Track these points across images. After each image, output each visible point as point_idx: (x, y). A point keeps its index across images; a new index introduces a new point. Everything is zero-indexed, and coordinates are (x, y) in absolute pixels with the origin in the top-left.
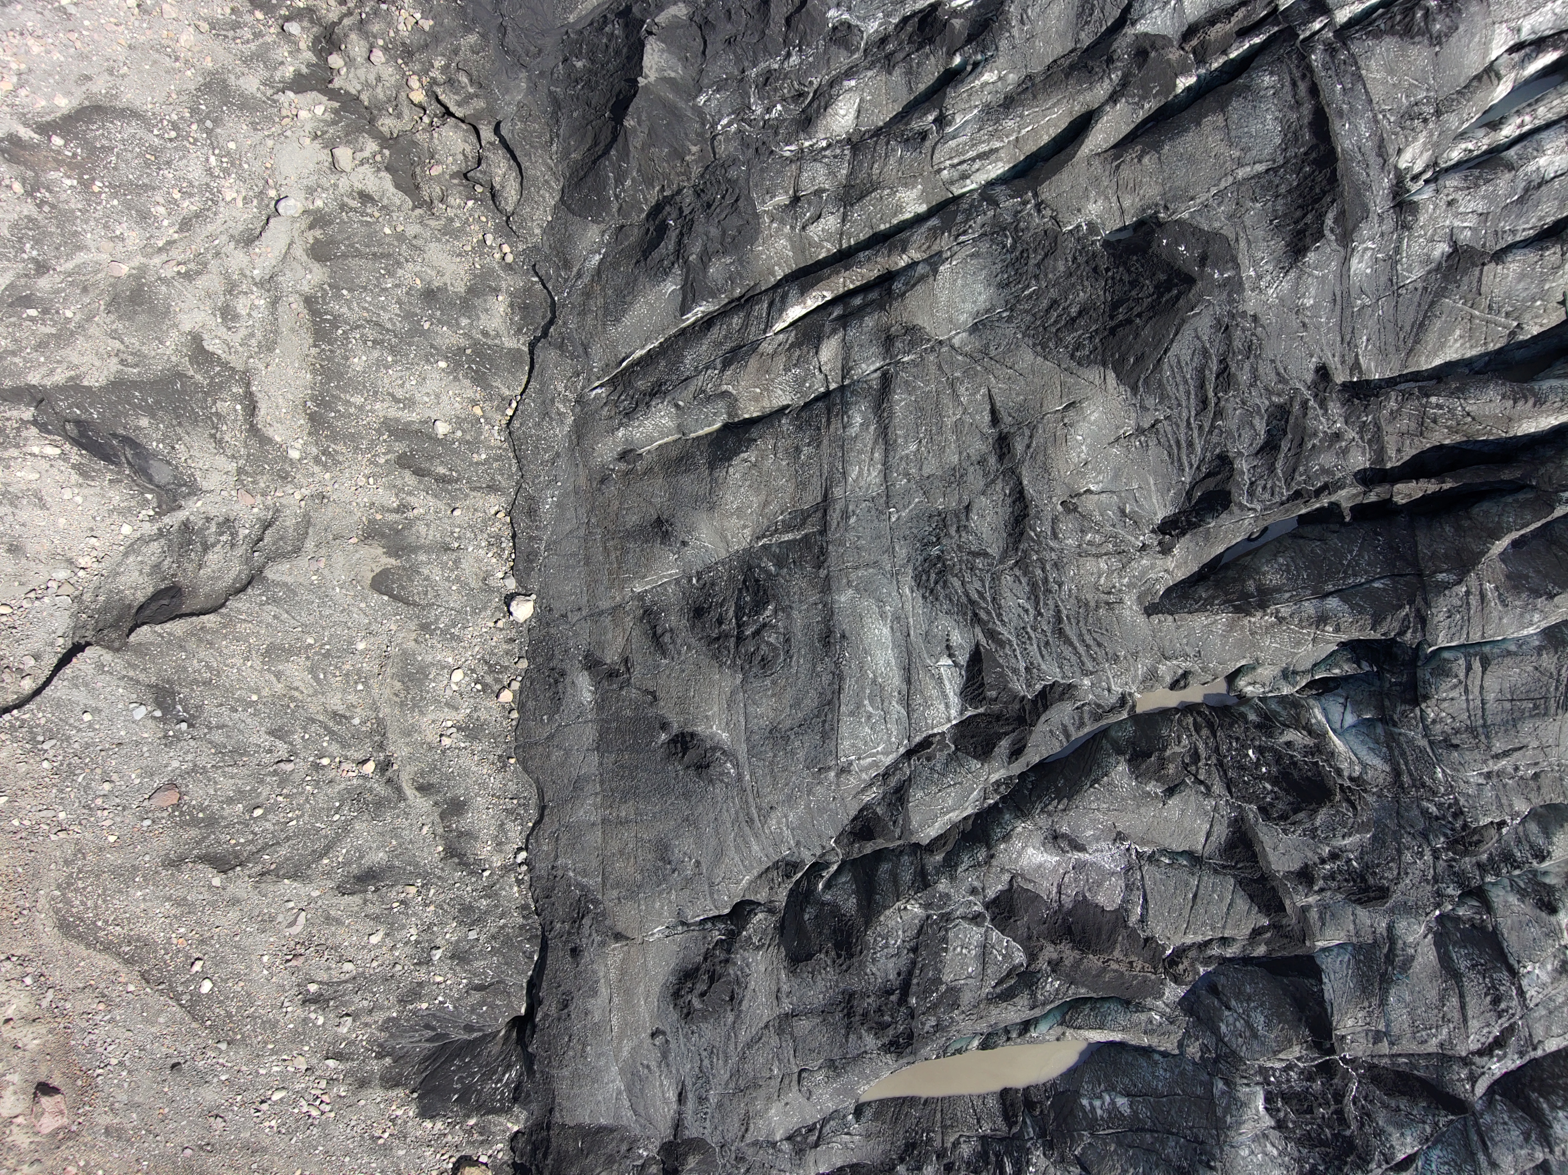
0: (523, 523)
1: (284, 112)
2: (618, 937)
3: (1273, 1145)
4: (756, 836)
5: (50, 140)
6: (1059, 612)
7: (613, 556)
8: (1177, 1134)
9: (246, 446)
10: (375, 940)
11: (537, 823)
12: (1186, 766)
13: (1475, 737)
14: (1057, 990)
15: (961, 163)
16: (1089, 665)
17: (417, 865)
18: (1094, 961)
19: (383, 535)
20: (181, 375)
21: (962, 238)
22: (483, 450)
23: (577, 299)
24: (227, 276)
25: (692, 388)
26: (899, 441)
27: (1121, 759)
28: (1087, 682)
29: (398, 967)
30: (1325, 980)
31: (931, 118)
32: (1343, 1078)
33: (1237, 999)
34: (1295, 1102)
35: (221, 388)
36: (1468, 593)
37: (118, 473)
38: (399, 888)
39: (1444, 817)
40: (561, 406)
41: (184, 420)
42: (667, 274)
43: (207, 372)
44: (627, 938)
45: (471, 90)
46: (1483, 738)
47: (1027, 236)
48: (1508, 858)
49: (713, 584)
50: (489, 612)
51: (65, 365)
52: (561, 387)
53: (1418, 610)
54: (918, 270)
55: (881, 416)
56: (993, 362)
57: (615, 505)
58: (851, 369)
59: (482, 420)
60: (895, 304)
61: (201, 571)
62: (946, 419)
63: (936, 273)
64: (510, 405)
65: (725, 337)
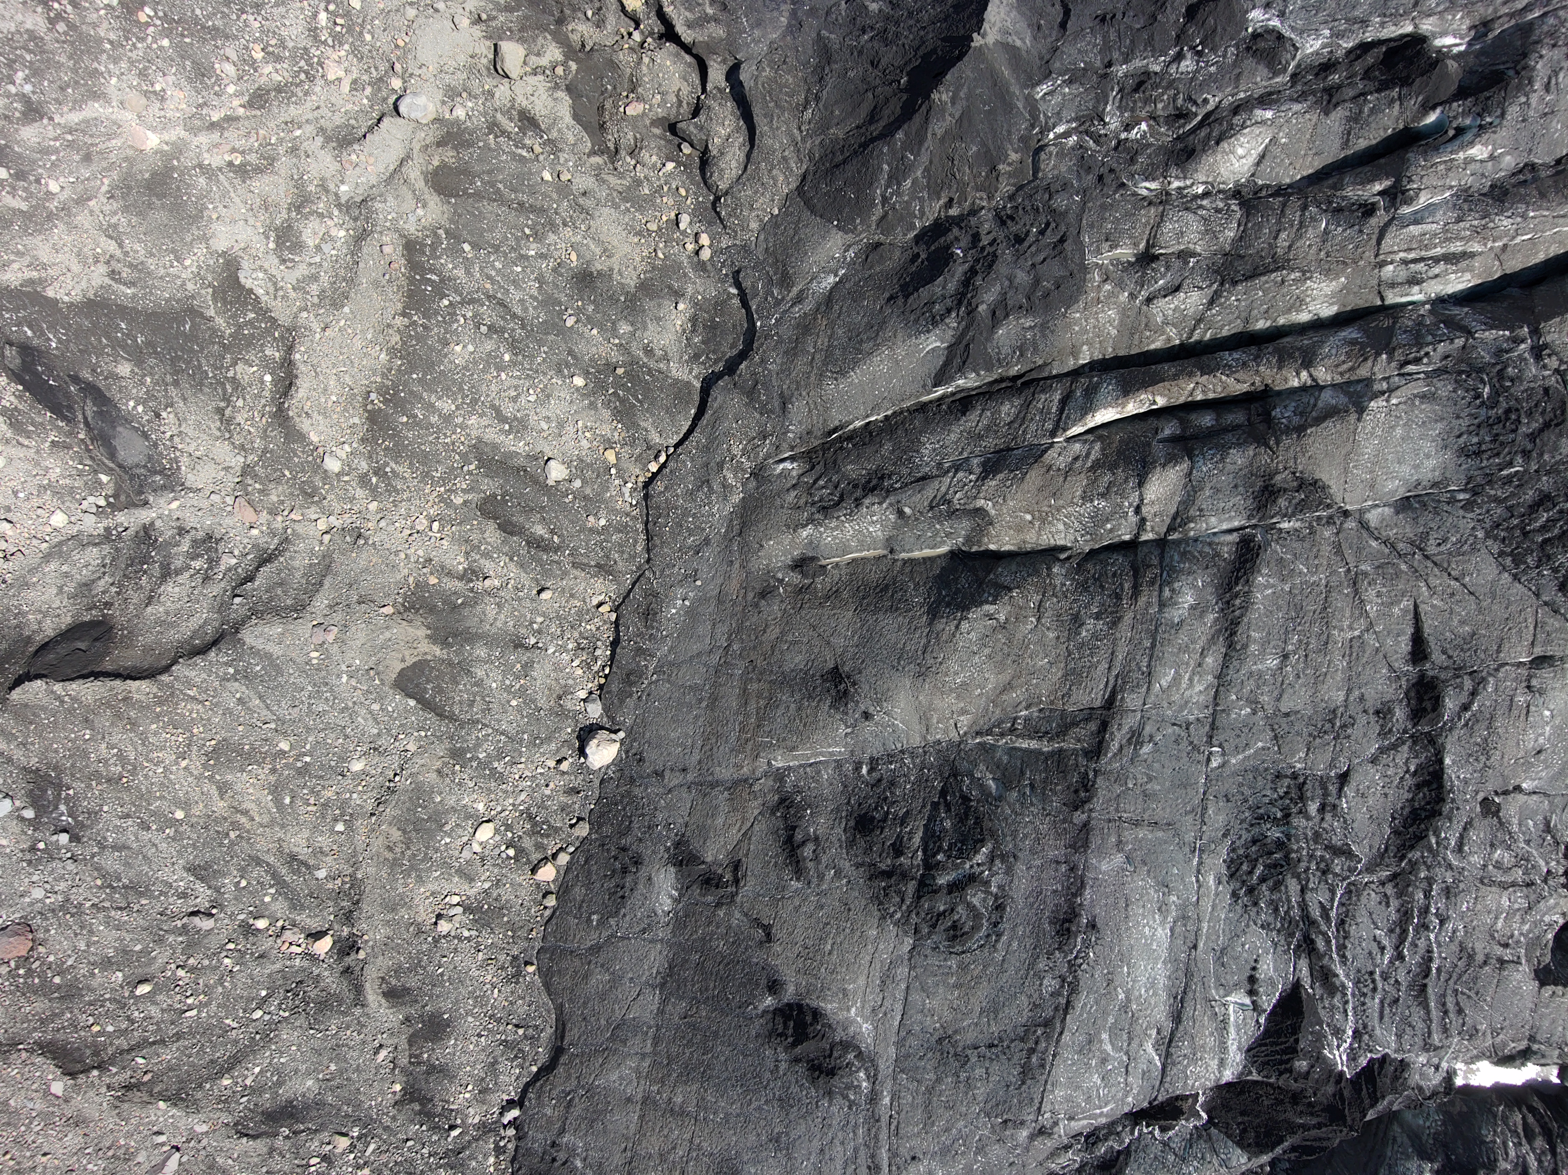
0: (633, 626)
7: (752, 707)
9: (265, 436)
11: (546, 1070)
15: (1415, 261)
20: (194, 313)
21: (1411, 368)
22: (603, 513)
23: (787, 331)
24: (299, 184)
25: (930, 493)
28: (1422, 1059)
31: (1377, 187)
35: (249, 344)
37: (70, 434)
38: (325, 1136)
40: (729, 475)
41: (183, 378)
42: (935, 323)
43: (234, 316)
45: (710, 11)
47: (1517, 390)
49: (892, 784)
50: (553, 746)
51: (27, 260)
52: (737, 450)
54: (1327, 398)
55: (1228, 602)
56: (1429, 564)
57: (773, 633)
58: (1190, 519)
59: (613, 471)
60: (1286, 441)
61: (149, 609)
62: (1336, 632)
63: (1361, 410)
64: (656, 457)
65: (988, 428)
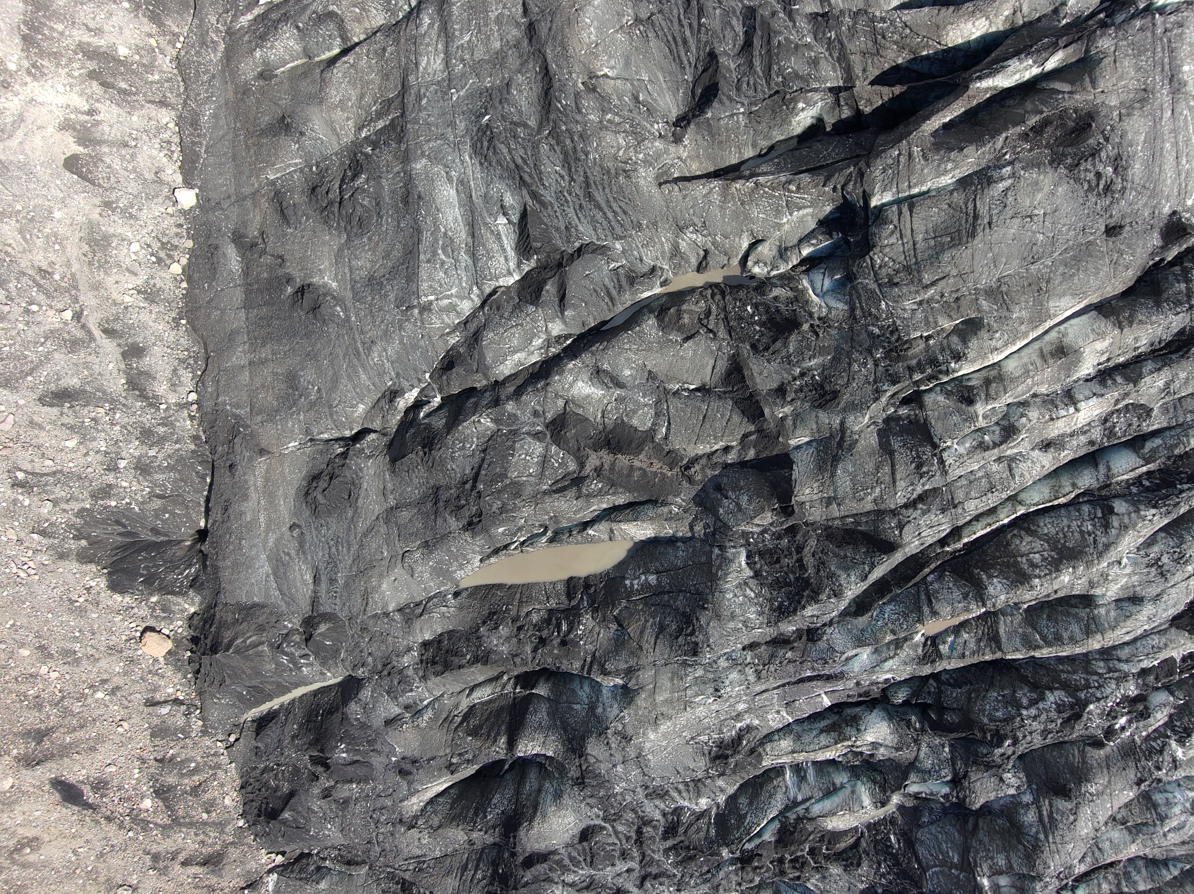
0: (188, 131)
2: (262, 452)
3: (752, 590)
4: (363, 366)
6: (587, 177)
7: (252, 151)
8: (685, 591)
10: (71, 444)
11: (205, 372)
12: (700, 320)
13: (910, 274)
14: (600, 490)
16: (618, 230)
17: (104, 392)
18: (623, 460)
19: (74, 129)
22: (156, 73)
25: (308, 12)
26: (456, 34)
27: (652, 316)
28: (618, 246)
29: (90, 470)
30: (795, 467)
32: (804, 536)
33: (734, 490)
34: (767, 556)
36: (899, 155)
38: (91, 408)
39: (884, 335)
40: (213, 35)
44: (268, 452)
46: (916, 274)
48: (933, 362)
49: (327, 169)
50: (160, 200)
52: (213, 20)
53: (860, 169)
55: (442, 14)
59: (157, 50)
64: (178, 39)
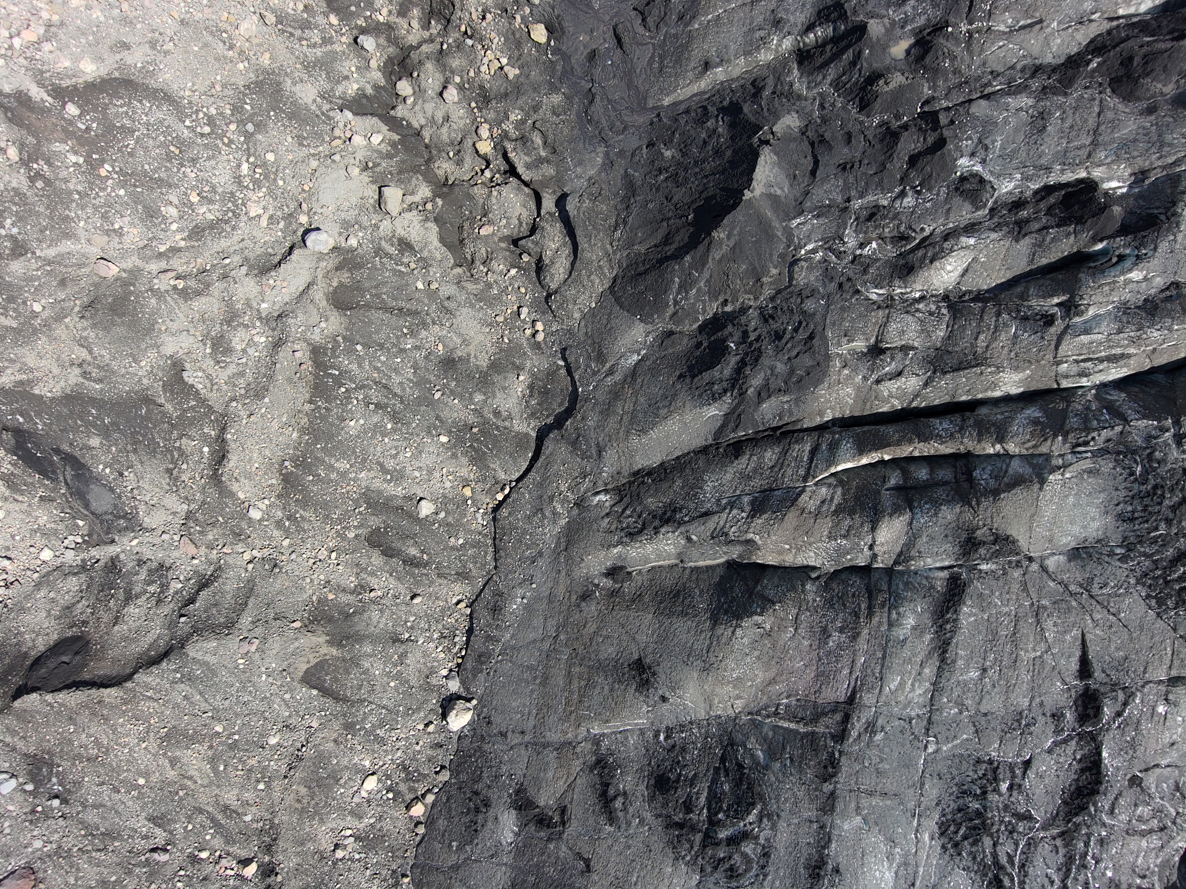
0: (484, 618)
1: (337, 132)
5: (63, 107)
7: (575, 685)
9: (203, 492)
15: (1085, 360)
19: (330, 620)
20: (148, 400)
21: (1081, 449)
22: (461, 534)
23: (602, 396)
25: (711, 525)
26: (960, 663)
31: (1056, 300)
35: (191, 424)
37: (54, 490)
40: (558, 505)
41: (139, 447)
42: (715, 400)
43: (180, 404)
45: (543, 154)
47: (1162, 470)
49: (683, 747)
50: (422, 714)
51: (17, 366)
52: (563, 487)
54: (1016, 466)
55: (941, 626)
56: (1094, 603)
57: (591, 628)
58: (912, 558)
59: (469, 502)
60: (985, 504)
61: (116, 628)
62: (1022, 653)
63: (1042, 481)
64: (502, 489)
65: (755, 471)
